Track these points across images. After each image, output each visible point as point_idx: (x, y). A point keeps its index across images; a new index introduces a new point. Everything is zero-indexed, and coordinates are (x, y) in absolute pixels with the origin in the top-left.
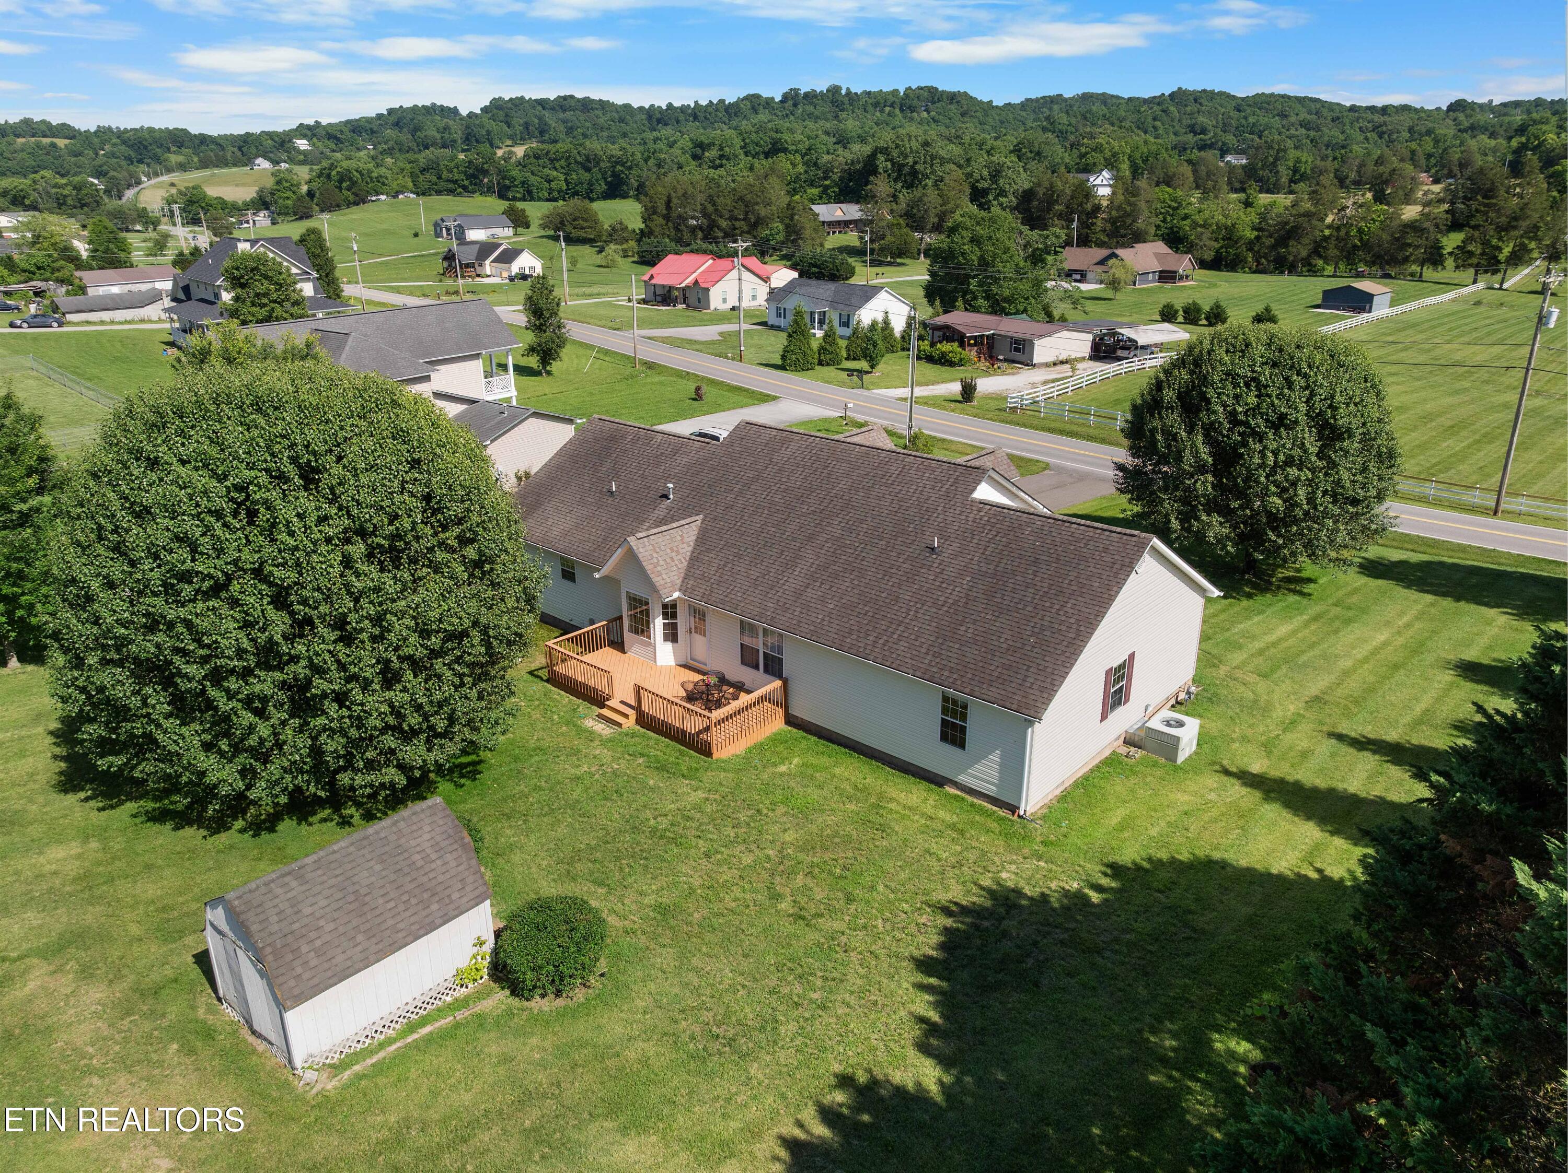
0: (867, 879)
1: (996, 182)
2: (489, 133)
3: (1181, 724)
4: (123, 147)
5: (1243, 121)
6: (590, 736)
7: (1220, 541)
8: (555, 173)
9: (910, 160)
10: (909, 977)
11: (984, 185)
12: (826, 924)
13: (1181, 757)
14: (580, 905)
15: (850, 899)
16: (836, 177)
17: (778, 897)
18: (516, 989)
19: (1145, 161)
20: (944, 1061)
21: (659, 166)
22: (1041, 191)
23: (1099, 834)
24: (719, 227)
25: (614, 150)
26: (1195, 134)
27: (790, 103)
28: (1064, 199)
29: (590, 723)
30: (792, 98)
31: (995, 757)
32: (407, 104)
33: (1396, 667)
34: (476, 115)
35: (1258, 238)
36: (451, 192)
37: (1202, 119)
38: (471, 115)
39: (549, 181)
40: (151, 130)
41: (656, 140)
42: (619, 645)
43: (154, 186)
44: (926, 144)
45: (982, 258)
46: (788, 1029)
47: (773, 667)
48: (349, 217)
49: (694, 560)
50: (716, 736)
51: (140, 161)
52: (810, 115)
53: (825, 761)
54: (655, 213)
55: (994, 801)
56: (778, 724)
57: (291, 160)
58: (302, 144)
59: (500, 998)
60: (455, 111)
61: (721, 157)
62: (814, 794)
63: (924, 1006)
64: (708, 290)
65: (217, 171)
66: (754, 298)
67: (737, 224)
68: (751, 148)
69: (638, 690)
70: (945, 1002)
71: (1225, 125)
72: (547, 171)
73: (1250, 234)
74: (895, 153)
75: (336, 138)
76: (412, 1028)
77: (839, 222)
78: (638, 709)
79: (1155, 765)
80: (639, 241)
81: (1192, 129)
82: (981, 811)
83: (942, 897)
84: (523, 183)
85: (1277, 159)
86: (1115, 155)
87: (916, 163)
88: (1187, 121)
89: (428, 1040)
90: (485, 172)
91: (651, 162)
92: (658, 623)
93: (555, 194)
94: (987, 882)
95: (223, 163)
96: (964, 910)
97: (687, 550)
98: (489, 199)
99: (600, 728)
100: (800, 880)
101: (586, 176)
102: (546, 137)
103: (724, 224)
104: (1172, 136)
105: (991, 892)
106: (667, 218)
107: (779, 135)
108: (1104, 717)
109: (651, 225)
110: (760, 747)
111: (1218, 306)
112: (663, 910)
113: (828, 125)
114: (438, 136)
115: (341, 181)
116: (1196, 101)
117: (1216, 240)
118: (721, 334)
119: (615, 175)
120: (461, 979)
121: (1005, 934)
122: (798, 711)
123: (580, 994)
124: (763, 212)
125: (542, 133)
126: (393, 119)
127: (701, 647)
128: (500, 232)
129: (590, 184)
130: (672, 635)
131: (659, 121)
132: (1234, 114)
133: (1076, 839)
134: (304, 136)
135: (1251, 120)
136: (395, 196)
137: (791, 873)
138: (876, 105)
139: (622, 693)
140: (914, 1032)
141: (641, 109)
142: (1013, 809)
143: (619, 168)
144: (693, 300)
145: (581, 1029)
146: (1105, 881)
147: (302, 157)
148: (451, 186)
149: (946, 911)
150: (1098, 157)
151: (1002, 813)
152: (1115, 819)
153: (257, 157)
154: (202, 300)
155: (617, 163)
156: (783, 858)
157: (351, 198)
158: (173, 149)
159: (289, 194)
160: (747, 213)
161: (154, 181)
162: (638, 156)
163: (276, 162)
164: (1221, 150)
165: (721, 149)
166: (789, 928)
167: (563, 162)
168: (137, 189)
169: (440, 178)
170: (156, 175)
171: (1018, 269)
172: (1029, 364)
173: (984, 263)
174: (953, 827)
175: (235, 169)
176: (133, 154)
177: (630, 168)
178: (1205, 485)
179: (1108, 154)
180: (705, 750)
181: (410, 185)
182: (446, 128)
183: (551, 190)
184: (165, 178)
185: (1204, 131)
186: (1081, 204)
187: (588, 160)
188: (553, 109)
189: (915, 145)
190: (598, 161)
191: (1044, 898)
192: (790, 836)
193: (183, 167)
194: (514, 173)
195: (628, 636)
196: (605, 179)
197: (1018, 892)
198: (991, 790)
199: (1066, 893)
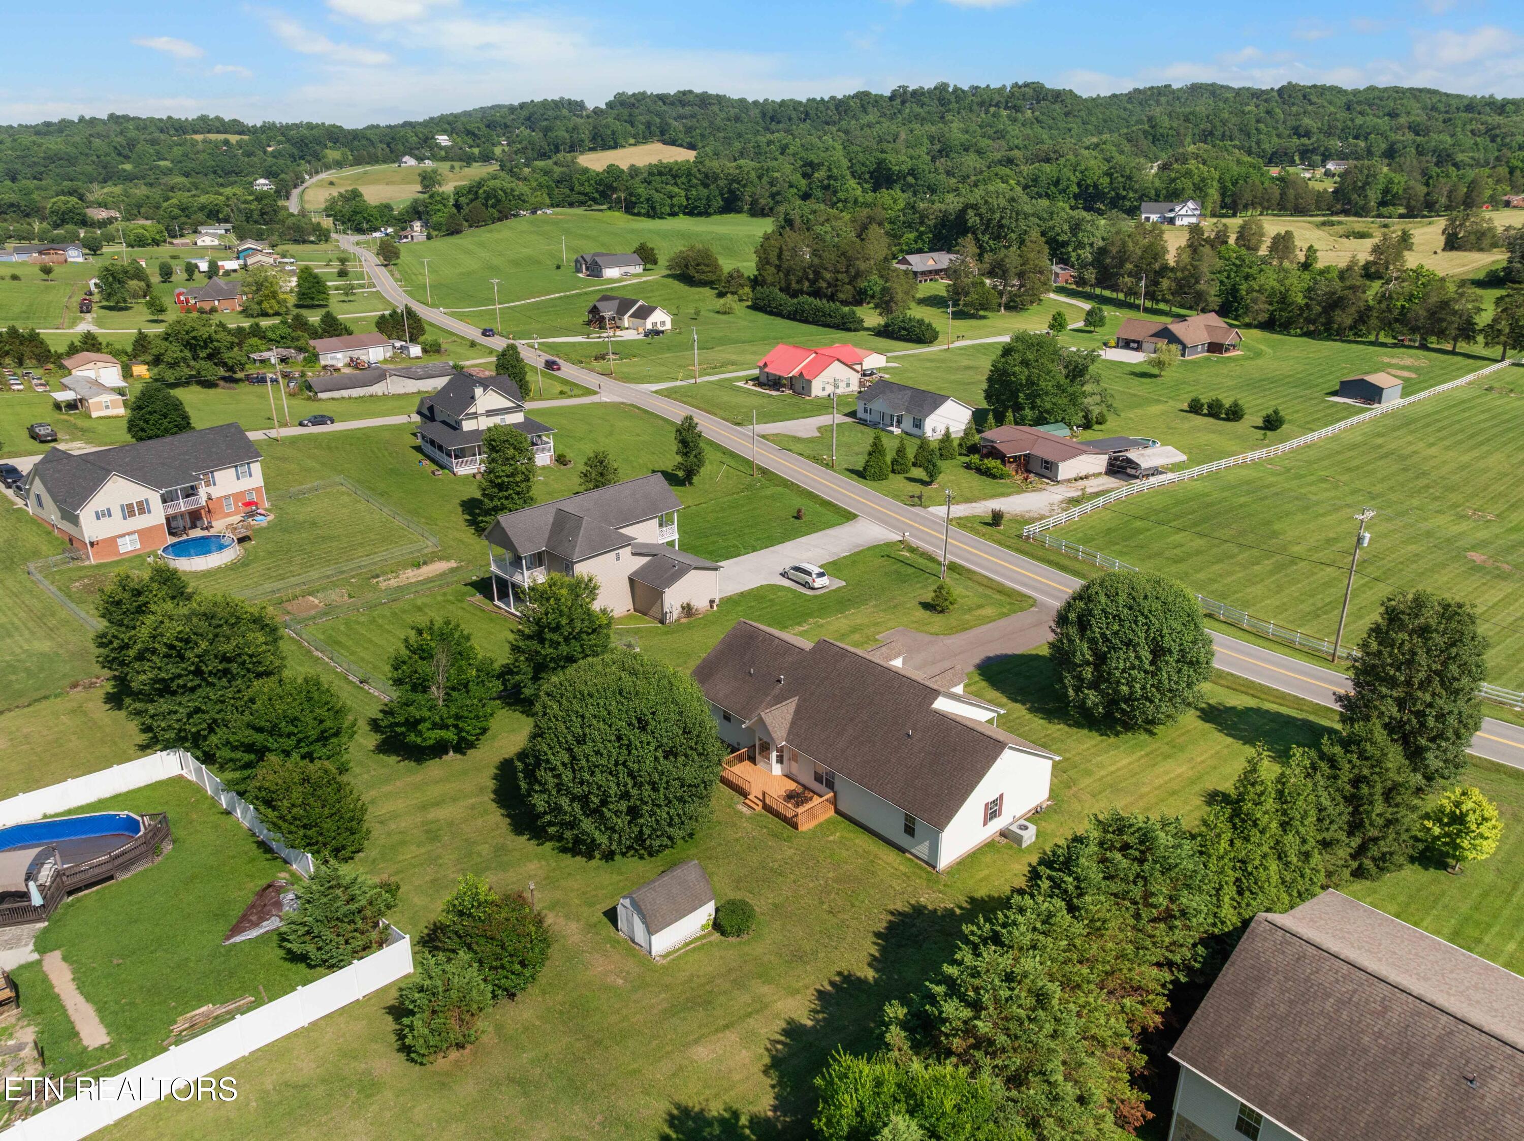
0: (861, 897)
1: (1075, 235)
2: (613, 133)
3: (1026, 828)
4: (287, 146)
5: (1349, 123)
6: (741, 814)
7: (1096, 705)
8: (676, 190)
9: (997, 216)
10: (871, 938)
11: (1063, 238)
12: (840, 916)
13: (1024, 845)
14: (745, 903)
15: (853, 906)
16: (931, 223)
17: (823, 903)
18: (723, 933)
19: (1235, 184)
20: (876, 970)
21: (772, 184)
22: (1114, 250)
23: (971, 883)
24: (824, 279)
25: (731, 167)
26: (1300, 136)
27: (898, 101)
28: (1135, 258)
29: (740, 807)
30: (901, 97)
31: (927, 843)
32: (538, 99)
33: (1174, 793)
34: (602, 111)
35: (1307, 305)
36: (582, 204)
37: (1307, 121)
38: (597, 111)
39: (671, 197)
40: (310, 126)
41: (769, 143)
42: (752, 759)
43: (319, 185)
44: (1013, 200)
45: (1028, 378)
46: (821, 955)
47: (830, 785)
48: (496, 236)
49: (793, 723)
50: (800, 820)
51: (302, 158)
52: (917, 116)
53: (852, 835)
54: (768, 263)
55: (927, 863)
56: (831, 813)
57: (434, 158)
58: (443, 140)
59: (716, 936)
60: (581, 105)
61: (829, 177)
62: (845, 854)
63: (874, 951)
64: (810, 382)
65: (368, 168)
66: (848, 385)
67: (840, 276)
68: (857, 168)
69: (764, 794)
70: (883, 950)
71: (1330, 127)
72: (669, 188)
73: (1300, 300)
74: (983, 210)
75: (474, 134)
76: (687, 944)
77: (930, 272)
78: (763, 801)
79: (1011, 848)
80: (753, 289)
81: (1297, 132)
82: (921, 868)
83: (891, 907)
84: (648, 200)
85: (1366, 183)
86: (1203, 180)
87: (1002, 218)
88: (1291, 122)
89: (694, 949)
90: (615, 190)
91: (765, 179)
92: (774, 755)
93: (676, 209)
94: (913, 902)
95: (374, 160)
96: (900, 914)
97: (789, 717)
98: (617, 214)
99: (745, 810)
100: (833, 896)
101: (705, 192)
102: (666, 137)
103: (828, 276)
104: (1275, 139)
105: (913, 906)
106: (778, 268)
107: (884, 156)
108: (985, 824)
109: (764, 273)
110: (820, 825)
111: (1236, 404)
112: (776, 906)
113: (933, 129)
114: (567, 136)
115: (487, 199)
116: (1305, 97)
117: (1271, 304)
118: (819, 429)
119: (731, 192)
120: (703, 928)
121: (914, 925)
122: (841, 807)
123: (746, 937)
124: (863, 266)
125: (662, 133)
126: (525, 113)
127: (795, 768)
128: (632, 270)
129: (708, 199)
130: (780, 760)
131: (772, 119)
132: (1342, 115)
133: (959, 884)
134: (444, 132)
135: (1359, 121)
136: (534, 212)
137: (829, 893)
138: (981, 104)
139: (755, 792)
140: (869, 959)
141: (756, 103)
142: (934, 867)
143: (735, 185)
144: (798, 387)
145: (747, 949)
146: (965, 905)
147: (443, 153)
148: (582, 198)
149: (892, 913)
150: (1188, 184)
151: (929, 869)
152: (981, 875)
153: (405, 154)
154: (444, 422)
155: (733, 181)
156: (827, 884)
157: (496, 215)
158: (330, 144)
159: (440, 206)
160: (848, 267)
161: (316, 179)
162: (753, 174)
163: (421, 159)
164: (1323, 155)
165: (830, 170)
166: (825, 916)
167: (684, 179)
168: (300, 189)
169: (572, 190)
170: (317, 173)
171: (1058, 386)
172: (1054, 479)
173: (1031, 383)
174: (905, 874)
175: (385, 166)
176: (296, 151)
177: (744, 186)
178: (1088, 673)
179: (1197, 179)
180: (795, 826)
181: (548, 201)
182: (575, 128)
183: (672, 206)
184: (324, 176)
185: (1308, 134)
186: (1150, 264)
187: (707, 176)
188: (672, 104)
189: (1003, 202)
190: (716, 178)
191: (935, 910)
192: (831, 875)
193: (339, 164)
194: (640, 191)
195: (758, 757)
196: (722, 195)
197: (925, 907)
198: (925, 858)
199: (946, 909)
